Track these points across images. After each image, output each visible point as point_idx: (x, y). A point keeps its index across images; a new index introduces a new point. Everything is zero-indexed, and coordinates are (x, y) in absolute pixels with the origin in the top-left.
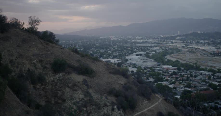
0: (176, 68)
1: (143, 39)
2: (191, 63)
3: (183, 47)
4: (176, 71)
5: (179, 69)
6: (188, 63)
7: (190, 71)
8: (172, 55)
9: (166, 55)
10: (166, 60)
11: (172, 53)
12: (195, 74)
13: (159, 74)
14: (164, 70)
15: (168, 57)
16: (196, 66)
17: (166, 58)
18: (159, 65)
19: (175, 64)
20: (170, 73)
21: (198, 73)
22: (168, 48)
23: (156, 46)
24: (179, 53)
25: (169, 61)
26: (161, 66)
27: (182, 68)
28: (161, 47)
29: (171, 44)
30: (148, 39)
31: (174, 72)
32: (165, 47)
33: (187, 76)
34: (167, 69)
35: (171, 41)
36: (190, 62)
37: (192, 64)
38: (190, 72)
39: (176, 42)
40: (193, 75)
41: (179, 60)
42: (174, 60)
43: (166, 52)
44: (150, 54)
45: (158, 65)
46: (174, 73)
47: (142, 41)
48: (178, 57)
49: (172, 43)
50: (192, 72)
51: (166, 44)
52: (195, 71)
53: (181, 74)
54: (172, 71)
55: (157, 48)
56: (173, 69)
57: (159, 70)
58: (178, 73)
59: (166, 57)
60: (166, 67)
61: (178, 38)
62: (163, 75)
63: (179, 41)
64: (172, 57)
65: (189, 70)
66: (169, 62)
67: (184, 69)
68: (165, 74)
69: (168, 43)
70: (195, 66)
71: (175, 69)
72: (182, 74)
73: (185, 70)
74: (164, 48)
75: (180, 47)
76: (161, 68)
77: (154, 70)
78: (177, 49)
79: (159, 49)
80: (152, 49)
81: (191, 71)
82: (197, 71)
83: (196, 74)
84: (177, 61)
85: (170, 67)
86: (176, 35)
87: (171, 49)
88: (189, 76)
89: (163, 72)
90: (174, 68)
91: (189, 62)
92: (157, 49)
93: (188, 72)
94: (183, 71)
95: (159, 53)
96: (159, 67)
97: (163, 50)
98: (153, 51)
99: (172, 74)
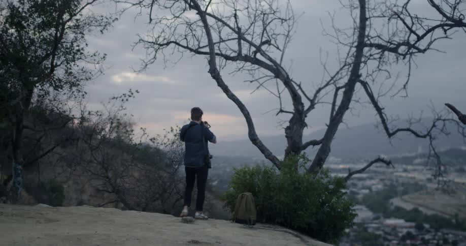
0: (413, 224)
1: (342, 163)
2: (446, 214)
3: (429, 180)
4: (413, 231)
5: (419, 228)
6: (440, 214)
7: (442, 232)
8: (406, 197)
9: (391, 197)
10: (392, 208)
11: (405, 193)
12: (454, 239)
13: (377, 237)
14: (387, 230)
15: (396, 202)
16: (457, 221)
17: (392, 204)
18: (378, 218)
19: (412, 216)
20: (400, 235)
21: (461, 237)
22: (397, 181)
23: (371, 178)
24: (422, 192)
25: (398, 209)
26: (382, 219)
27: (427, 226)
28: (382, 180)
29: (404, 174)
30: (353, 163)
31: (409, 234)
32: (390, 180)
33: (435, 242)
34: (394, 228)
35: (404, 166)
36: (443, 213)
37: (447, 217)
38: (444, 234)
39: (415, 170)
40: (450, 241)
41: (421, 209)
42: (409, 207)
43: (391, 191)
44: (358, 194)
45: (374, 219)
46: (409, 236)
47: (341, 166)
48: (420, 201)
49: (405, 171)
50: (447, 234)
51: (392, 173)
52: (453, 232)
53: (423, 239)
54: (405, 231)
55: (373, 182)
56: (406, 227)
57: (378, 229)
58: (418, 235)
59: (392, 201)
60: (391, 221)
61: (418, 161)
62: (385, 239)
63: (420, 167)
64: (406, 201)
65: (442, 230)
66: (399, 213)
67: (431, 227)
68: (389, 237)
69: (397, 172)
70: (454, 221)
71: (410, 227)
72: (427, 237)
73: (432, 230)
74: (388, 183)
75: (422, 181)
76: (382, 224)
77: (366, 229)
78: (416, 184)
79: (378, 184)
80: (363, 185)
81: (445, 231)
82: (460, 233)
83: (458, 239)
84: (416, 211)
85: (401, 222)
86: (414, 154)
87: (403, 184)
88: (441, 242)
89: (386, 233)
90: (408, 224)
91: (441, 212)
92: (373, 185)
93: (440, 234)
94: (428, 232)
95: (378, 193)
96: (376, 223)
97: (385, 185)
98: (364, 188)
99: (404, 238)
